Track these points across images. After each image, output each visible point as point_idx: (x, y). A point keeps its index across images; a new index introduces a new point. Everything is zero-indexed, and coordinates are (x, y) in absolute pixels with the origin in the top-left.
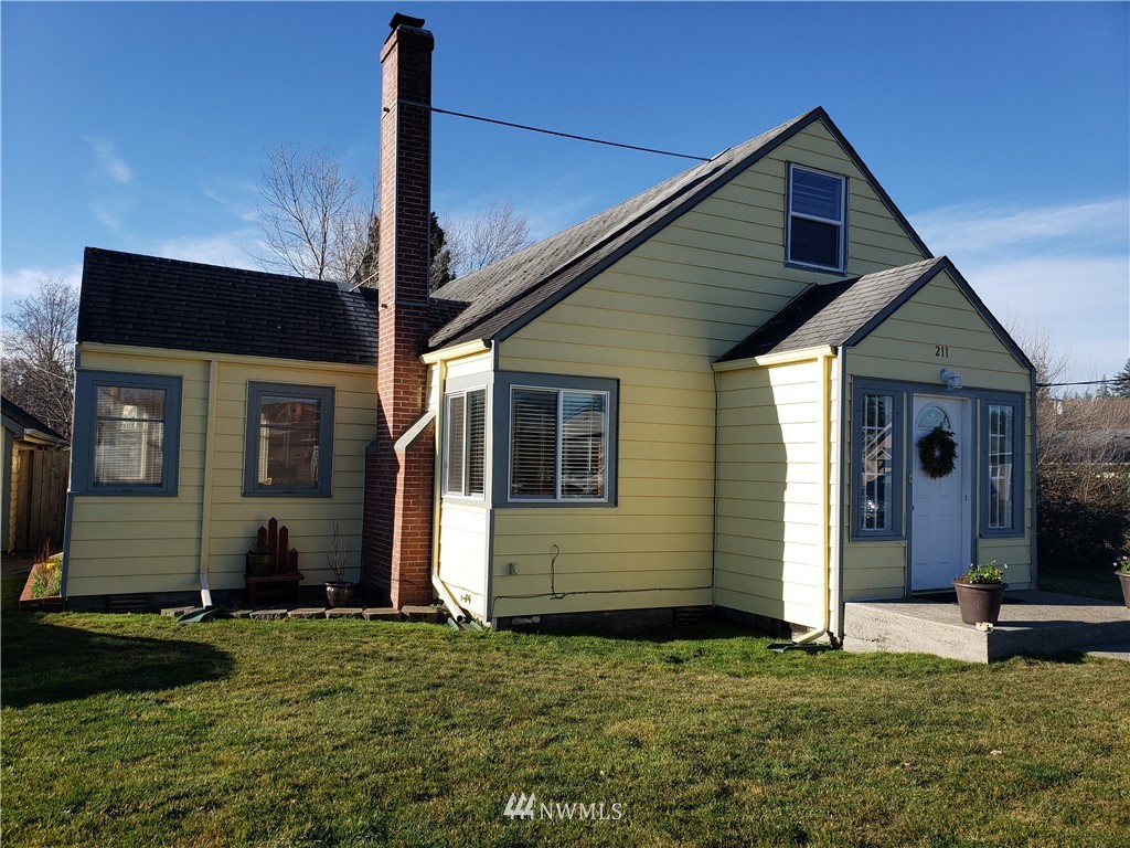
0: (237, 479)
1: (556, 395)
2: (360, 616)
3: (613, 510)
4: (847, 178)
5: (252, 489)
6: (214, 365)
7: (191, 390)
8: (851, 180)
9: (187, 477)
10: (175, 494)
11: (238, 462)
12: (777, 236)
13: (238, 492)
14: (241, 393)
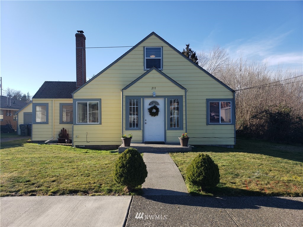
0: (58, 121)
1: (87, 103)
2: (62, 145)
3: (100, 125)
4: (162, 47)
5: (62, 122)
6: (53, 101)
7: (50, 105)
8: (163, 47)
9: (50, 121)
10: (48, 124)
11: (58, 118)
12: (142, 64)
13: (59, 123)
14: (58, 105)
